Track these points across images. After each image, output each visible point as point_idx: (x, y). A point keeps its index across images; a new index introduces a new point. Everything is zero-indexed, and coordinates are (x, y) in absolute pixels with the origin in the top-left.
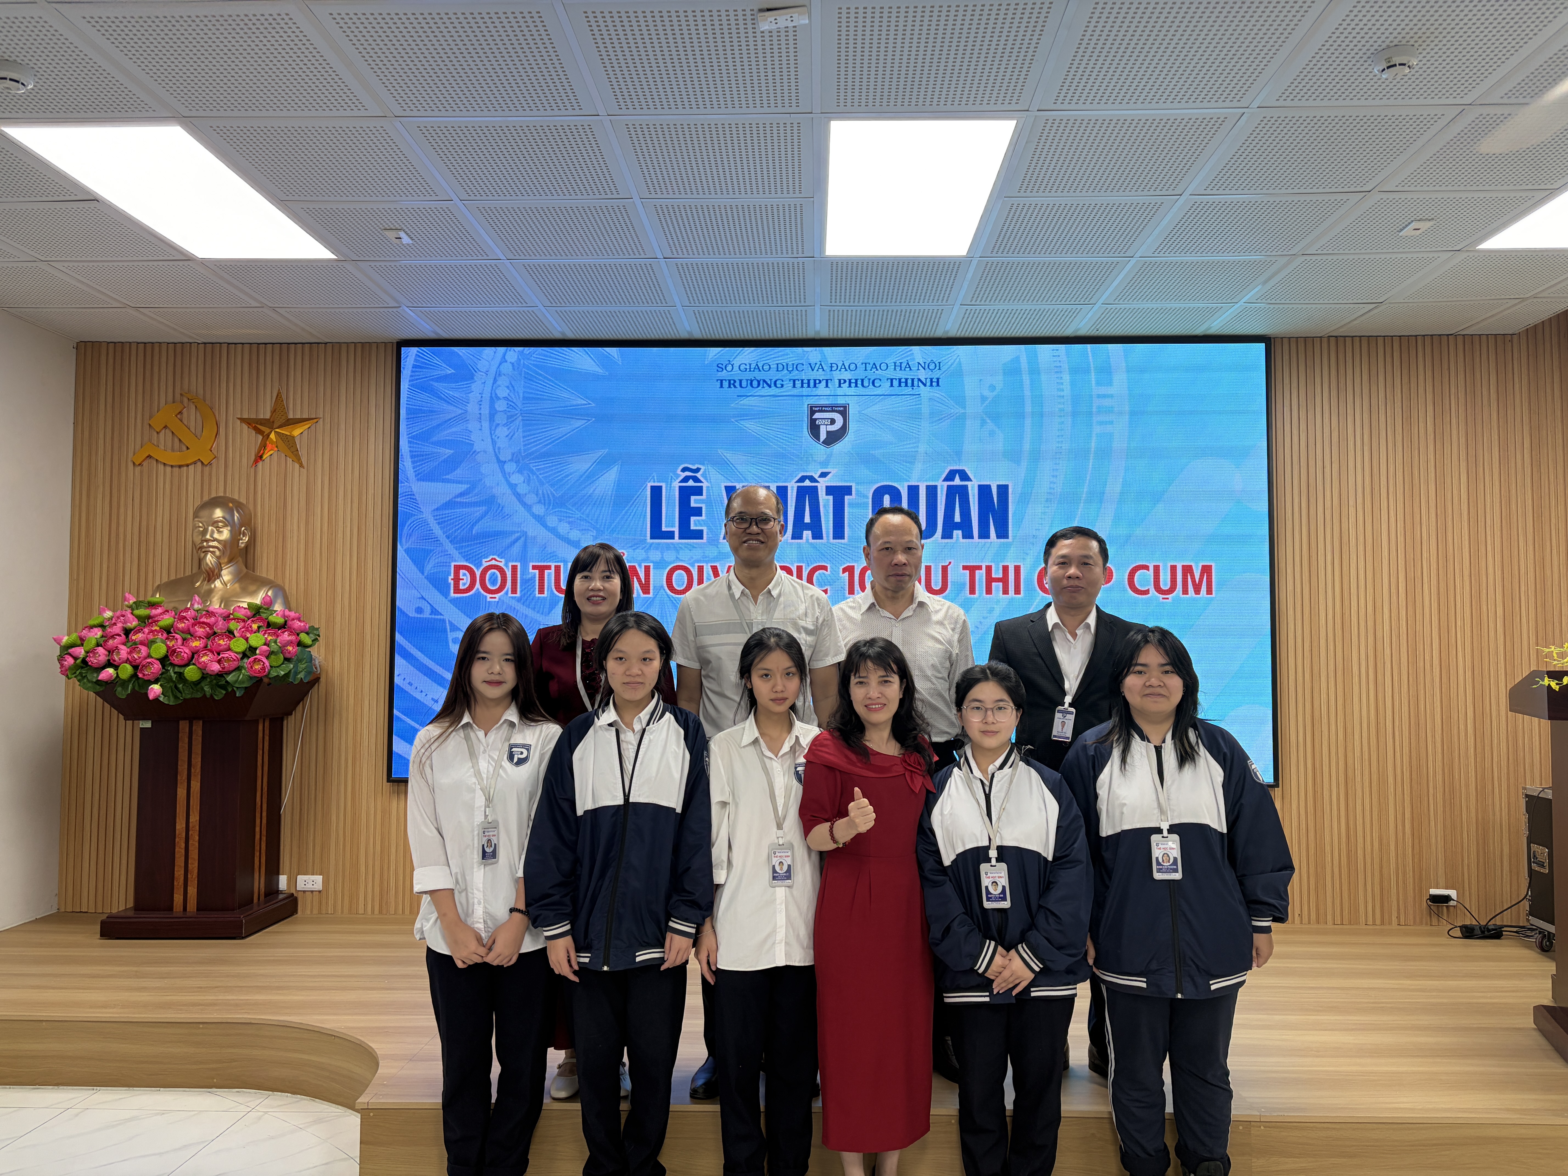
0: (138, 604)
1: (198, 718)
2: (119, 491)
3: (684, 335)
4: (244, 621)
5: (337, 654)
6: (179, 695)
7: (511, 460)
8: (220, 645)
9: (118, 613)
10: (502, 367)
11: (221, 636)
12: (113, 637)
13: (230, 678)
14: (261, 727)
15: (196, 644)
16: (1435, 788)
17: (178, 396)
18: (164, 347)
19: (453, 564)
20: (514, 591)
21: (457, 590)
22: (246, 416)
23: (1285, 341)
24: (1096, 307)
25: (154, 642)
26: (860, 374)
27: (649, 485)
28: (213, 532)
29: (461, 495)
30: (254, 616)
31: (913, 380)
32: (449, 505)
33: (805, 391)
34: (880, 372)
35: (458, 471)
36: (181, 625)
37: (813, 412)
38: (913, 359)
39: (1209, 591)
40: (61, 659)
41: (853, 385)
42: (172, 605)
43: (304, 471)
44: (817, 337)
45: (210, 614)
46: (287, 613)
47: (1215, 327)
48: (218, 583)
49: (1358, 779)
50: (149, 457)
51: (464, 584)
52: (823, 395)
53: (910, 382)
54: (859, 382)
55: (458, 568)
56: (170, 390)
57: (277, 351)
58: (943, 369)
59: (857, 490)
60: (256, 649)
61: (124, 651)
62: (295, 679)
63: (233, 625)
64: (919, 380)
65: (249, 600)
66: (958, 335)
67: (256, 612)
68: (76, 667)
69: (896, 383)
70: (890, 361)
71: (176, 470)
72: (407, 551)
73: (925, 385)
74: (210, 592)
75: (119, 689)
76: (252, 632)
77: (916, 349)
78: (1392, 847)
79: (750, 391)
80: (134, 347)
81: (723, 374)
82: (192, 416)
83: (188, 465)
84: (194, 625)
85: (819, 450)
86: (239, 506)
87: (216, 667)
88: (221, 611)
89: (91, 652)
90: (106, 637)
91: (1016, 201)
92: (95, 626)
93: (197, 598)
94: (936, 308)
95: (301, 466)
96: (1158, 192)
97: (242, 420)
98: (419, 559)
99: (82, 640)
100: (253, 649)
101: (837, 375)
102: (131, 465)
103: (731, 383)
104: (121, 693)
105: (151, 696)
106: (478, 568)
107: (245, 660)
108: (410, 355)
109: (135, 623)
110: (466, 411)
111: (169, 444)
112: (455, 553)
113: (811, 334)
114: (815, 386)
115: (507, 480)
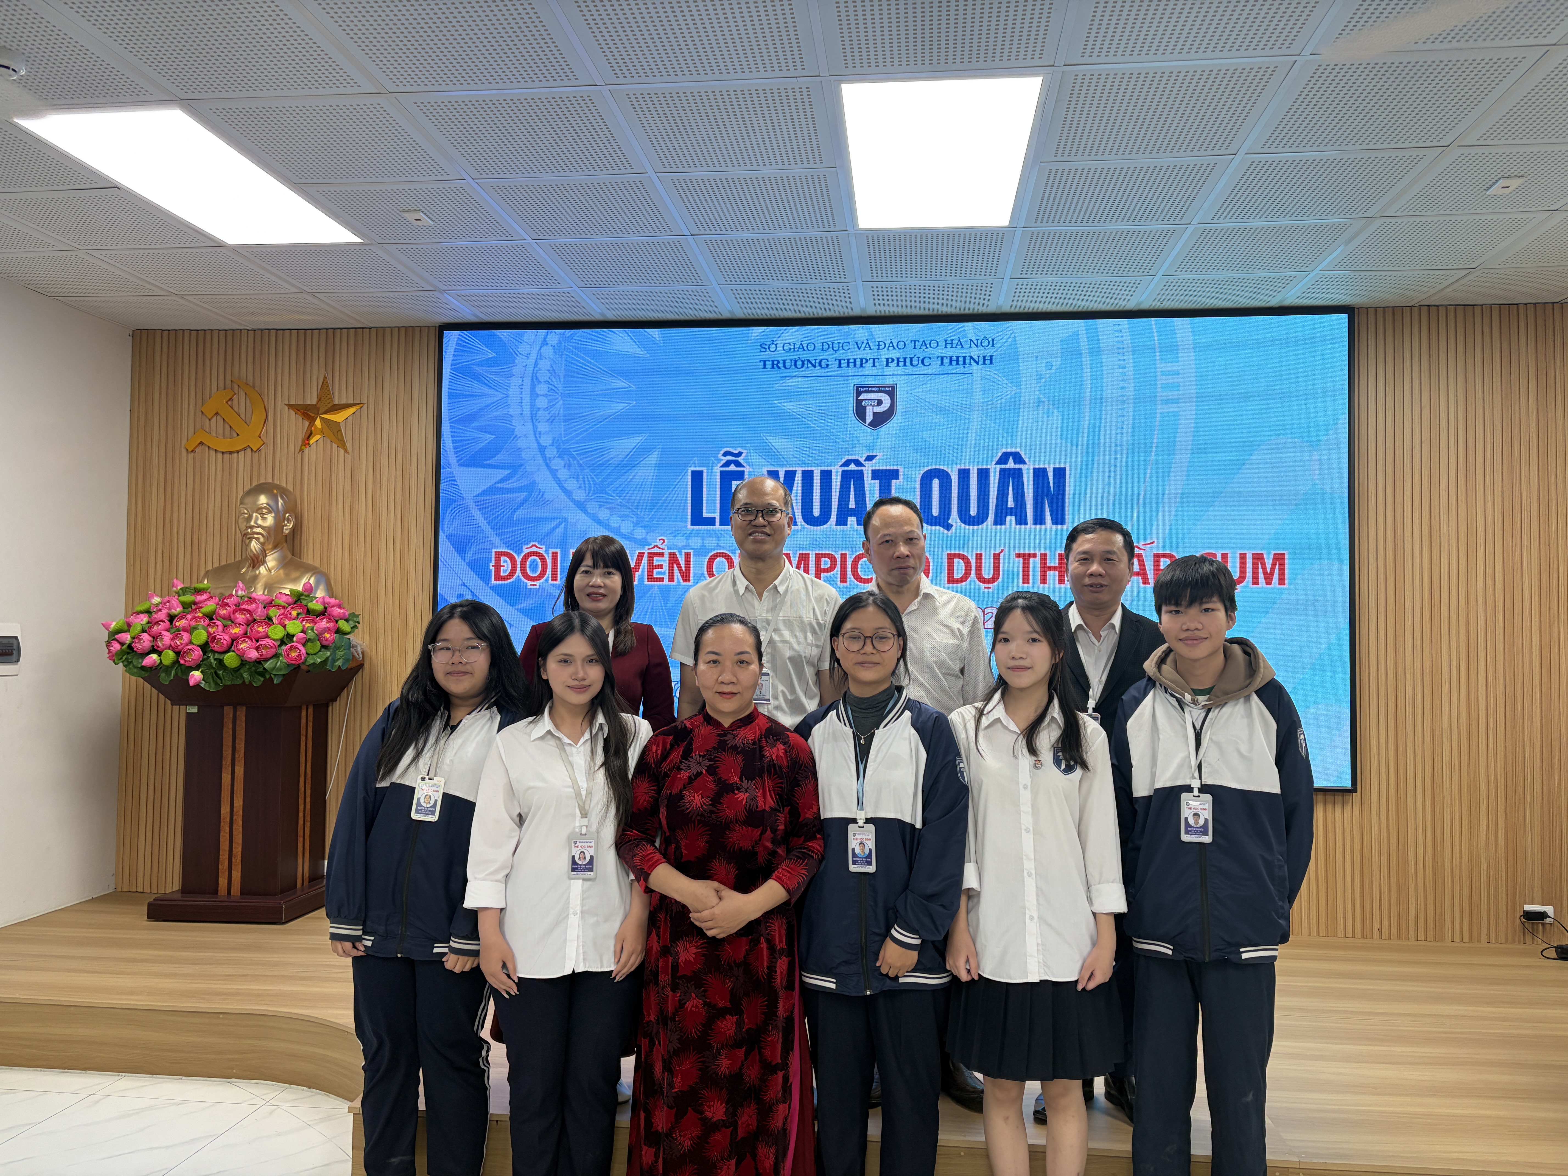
0: (184, 591)
1: (241, 704)
2: (173, 477)
3: (725, 315)
4: (284, 607)
5: (381, 640)
6: (219, 681)
7: (552, 445)
8: (258, 632)
9: (167, 598)
10: (543, 350)
11: (260, 623)
12: (157, 623)
13: (267, 665)
14: (304, 713)
15: (236, 630)
16: (1532, 796)
17: (228, 383)
18: (216, 334)
19: (494, 551)
20: (554, 578)
21: (498, 577)
22: (293, 402)
23: (1371, 311)
24: (1156, 279)
25: (196, 628)
26: (909, 353)
27: (690, 469)
28: (257, 519)
29: (502, 481)
30: (296, 602)
31: (964, 358)
32: (491, 491)
33: (851, 371)
34: (930, 350)
35: (499, 457)
36: (223, 612)
37: (859, 393)
38: (966, 336)
39: (1282, 581)
40: (108, 644)
41: (901, 364)
42: (218, 591)
43: (349, 457)
44: (864, 314)
45: (252, 600)
46: (327, 600)
47: (1290, 298)
48: (262, 570)
49: (1447, 784)
50: (201, 443)
51: (505, 571)
52: (869, 375)
53: (961, 360)
54: (908, 361)
55: (499, 555)
56: (221, 377)
57: (323, 337)
58: (997, 345)
59: (904, 474)
60: (293, 636)
61: (167, 637)
62: (332, 667)
63: (273, 612)
64: (971, 357)
65: (291, 586)
66: (1013, 310)
67: (298, 599)
68: (122, 653)
69: (946, 361)
70: (941, 339)
71: (227, 456)
72: (449, 537)
73: (977, 363)
74: (255, 578)
75: (163, 675)
76: (290, 619)
77: (968, 326)
78: (1484, 860)
79: (794, 372)
80: (187, 334)
81: (767, 355)
82: (241, 402)
83: (238, 452)
84: (235, 612)
85: (864, 432)
86: (283, 492)
87: (254, 654)
88: (264, 598)
89: (136, 638)
90: (152, 623)
91: (1054, 167)
92: (141, 612)
93: (241, 585)
94: (985, 282)
95: (346, 451)
96: (1209, 152)
97: (290, 406)
98: (461, 546)
99: (129, 625)
100: (290, 637)
101: (885, 354)
102: (184, 452)
103: (775, 364)
104: (165, 679)
105: (192, 683)
106: (519, 555)
107: (284, 648)
108: (452, 338)
109: (179, 610)
110: (508, 396)
111: (220, 431)
112: (496, 540)
113: (857, 312)
114: (861, 366)
115: (547, 465)
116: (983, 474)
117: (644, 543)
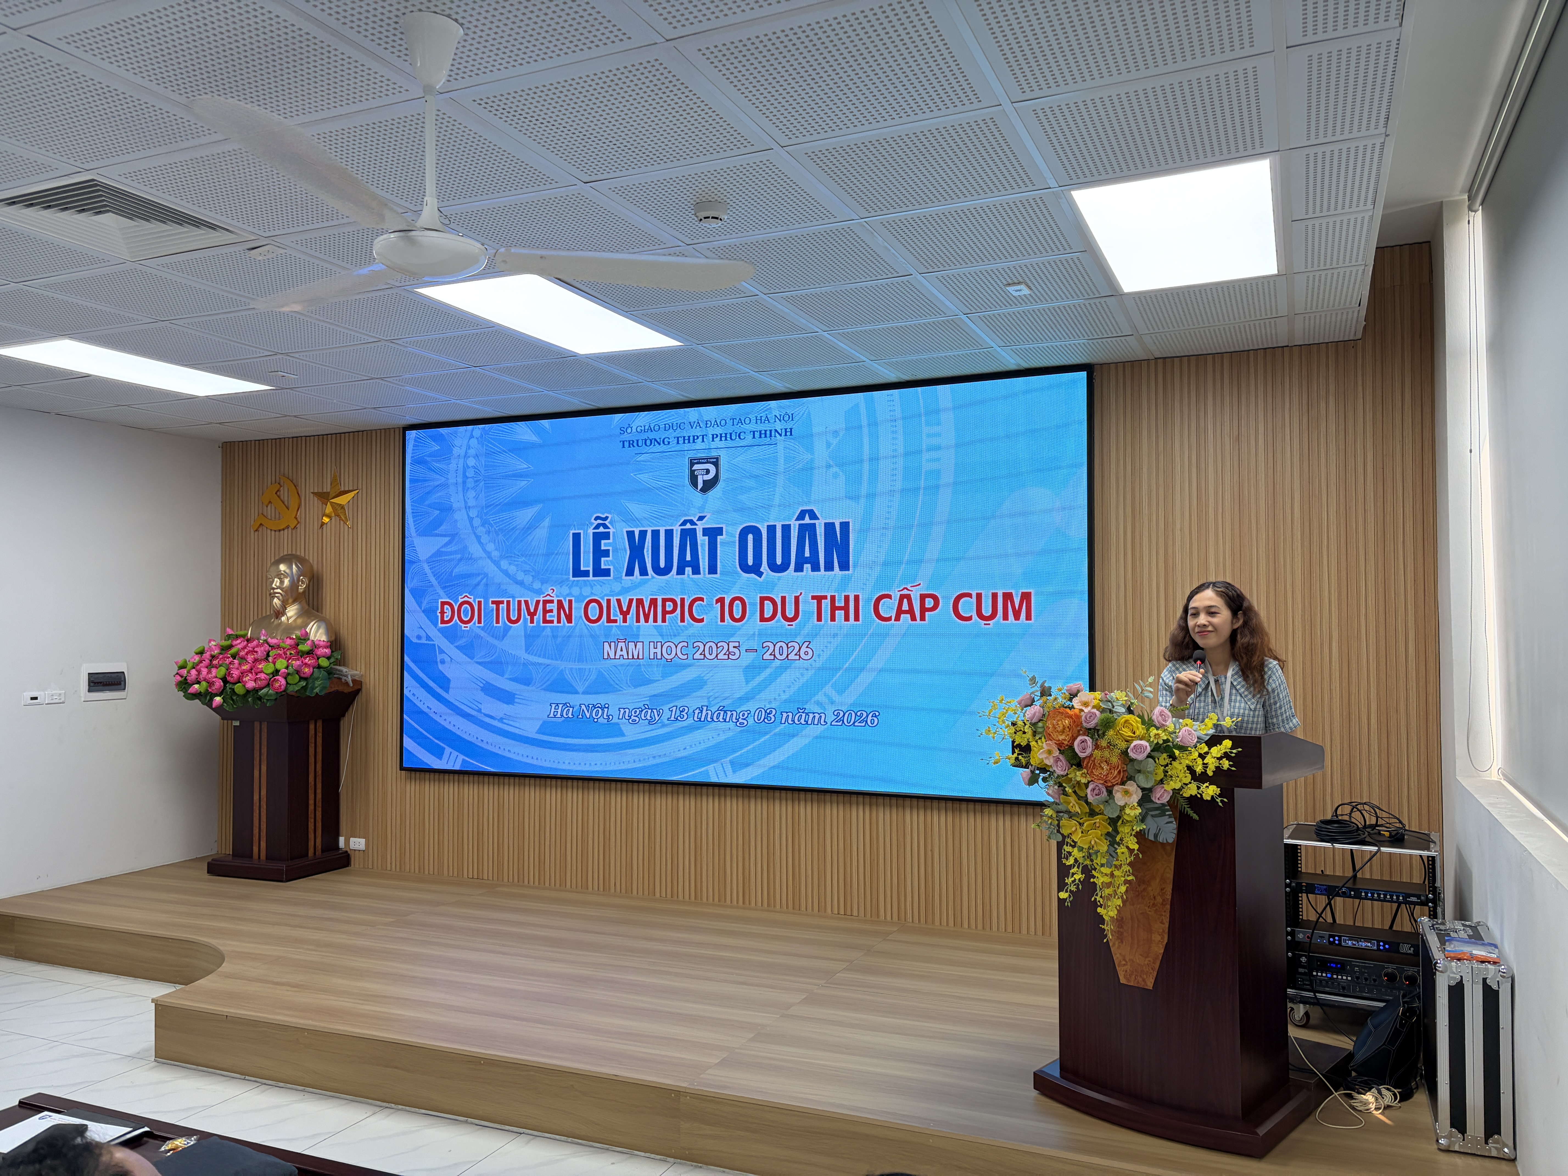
2: (246, 544)
6: (234, 704)
7: (477, 516)
8: (259, 668)
10: (473, 441)
12: (203, 661)
13: (263, 692)
15: (246, 667)
17: (277, 478)
18: (270, 442)
19: (440, 601)
20: (480, 622)
21: (442, 622)
22: (316, 490)
25: (223, 665)
26: (729, 429)
27: (572, 532)
28: (278, 582)
29: (445, 545)
31: (771, 431)
32: (437, 554)
33: (687, 446)
34: (744, 426)
35: (443, 527)
38: (771, 413)
39: (1028, 617)
40: (175, 677)
41: (723, 439)
43: (351, 530)
48: (284, 619)
50: (262, 524)
51: (447, 617)
52: (700, 449)
53: (768, 433)
54: (728, 436)
55: (443, 604)
56: (273, 473)
57: (332, 439)
58: (795, 419)
59: (727, 531)
60: (279, 671)
61: (205, 672)
62: (311, 693)
64: (776, 430)
68: (182, 683)
69: (757, 435)
70: (753, 416)
71: (277, 533)
72: (411, 590)
73: (781, 435)
74: (278, 626)
77: (773, 403)
79: (645, 449)
80: (253, 443)
81: (626, 437)
82: (285, 493)
83: (282, 530)
85: (696, 497)
86: (301, 560)
87: (254, 685)
89: (190, 672)
90: (200, 661)
93: (263, 632)
95: (349, 526)
97: (314, 493)
98: (419, 597)
99: (187, 663)
101: (711, 431)
102: (252, 531)
103: (631, 443)
106: (456, 603)
107: (272, 680)
108: (411, 435)
110: (448, 479)
111: (273, 515)
112: (441, 592)
114: (694, 442)
115: (475, 533)
116: (786, 529)
117: (539, 592)
